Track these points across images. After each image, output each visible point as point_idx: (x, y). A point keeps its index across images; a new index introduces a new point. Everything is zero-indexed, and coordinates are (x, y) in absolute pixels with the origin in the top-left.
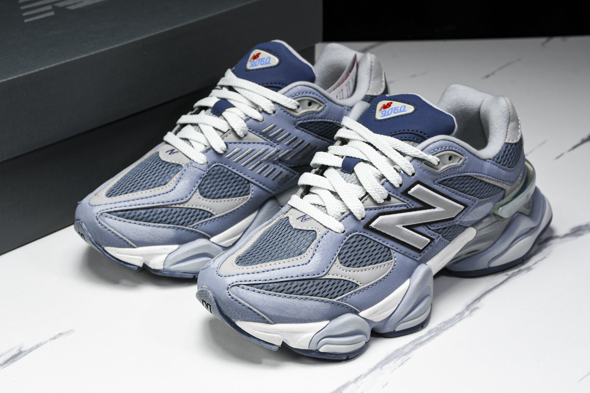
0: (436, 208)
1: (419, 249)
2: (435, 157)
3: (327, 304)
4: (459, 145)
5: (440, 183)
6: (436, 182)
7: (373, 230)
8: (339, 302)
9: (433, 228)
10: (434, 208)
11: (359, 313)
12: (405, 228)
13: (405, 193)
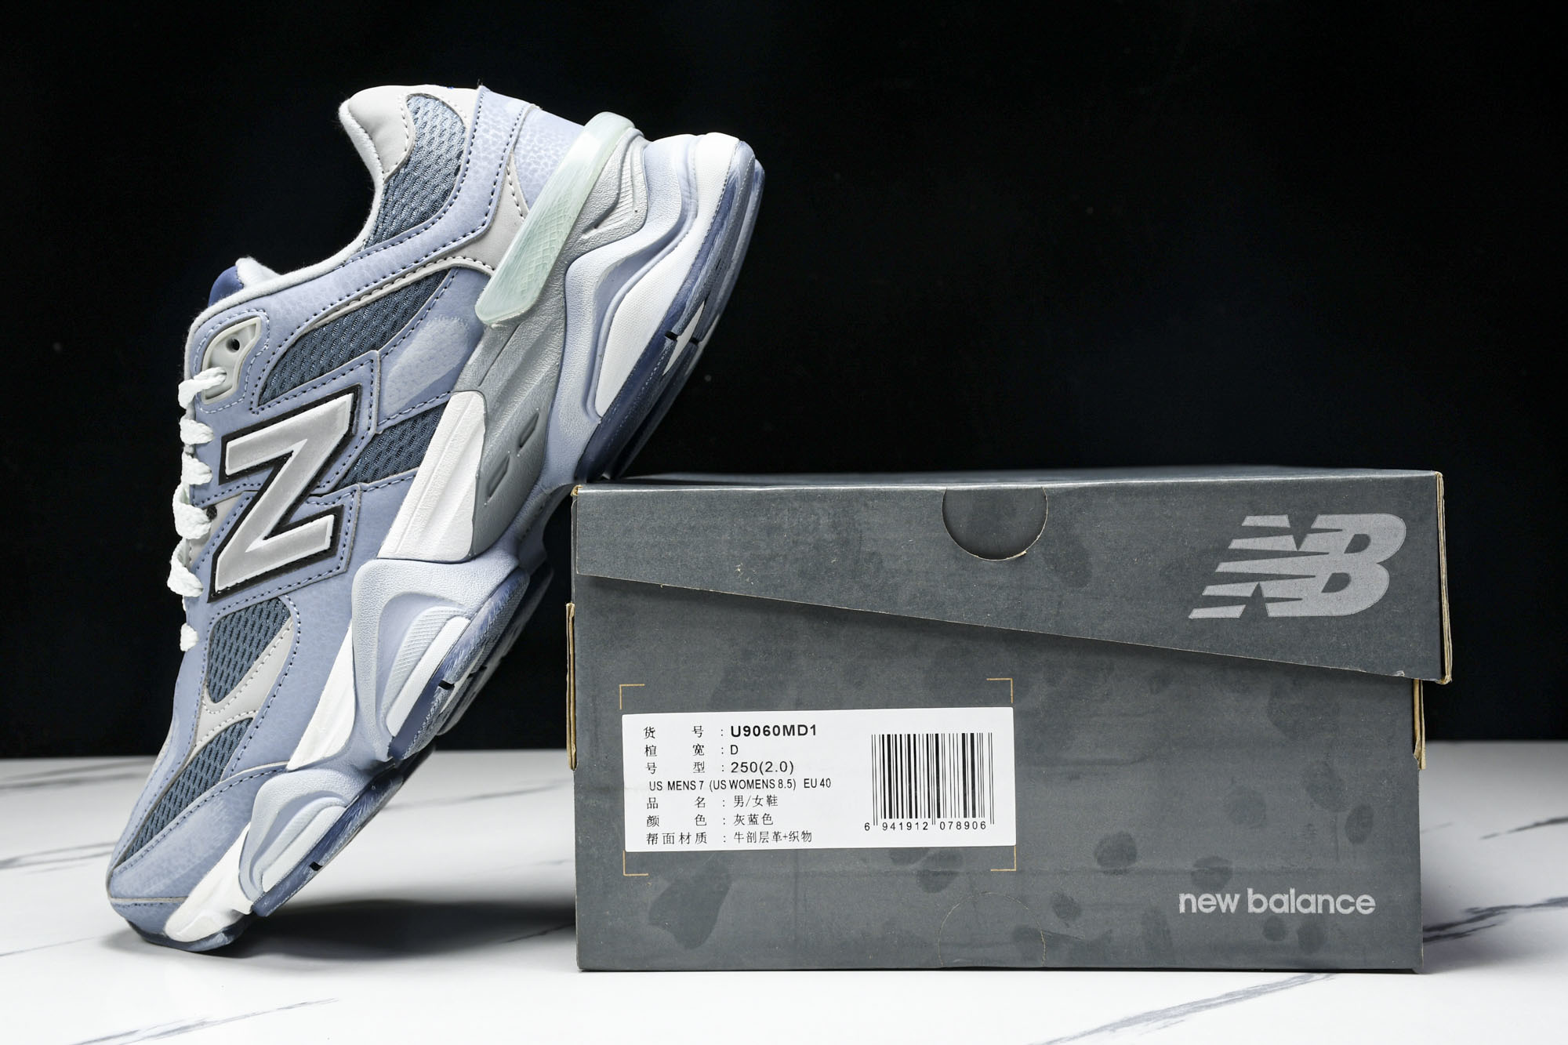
0: (292, 452)
1: (325, 551)
2: (206, 372)
3: (214, 799)
4: (235, 306)
5: (262, 401)
6: (255, 409)
7: (226, 593)
8: (227, 780)
9: (328, 487)
10: (290, 454)
11: (285, 766)
12: (273, 536)
13: (223, 478)
